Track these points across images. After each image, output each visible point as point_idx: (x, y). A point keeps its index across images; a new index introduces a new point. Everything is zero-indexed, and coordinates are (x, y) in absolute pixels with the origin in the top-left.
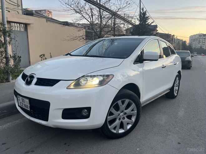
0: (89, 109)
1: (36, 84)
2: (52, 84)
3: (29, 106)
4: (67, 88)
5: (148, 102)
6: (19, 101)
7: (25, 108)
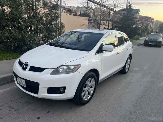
0: (64, 88)
1: (30, 70)
2: (40, 71)
3: (25, 84)
4: (50, 74)
5: (106, 79)
6: (18, 80)
7: (23, 85)
